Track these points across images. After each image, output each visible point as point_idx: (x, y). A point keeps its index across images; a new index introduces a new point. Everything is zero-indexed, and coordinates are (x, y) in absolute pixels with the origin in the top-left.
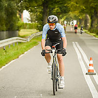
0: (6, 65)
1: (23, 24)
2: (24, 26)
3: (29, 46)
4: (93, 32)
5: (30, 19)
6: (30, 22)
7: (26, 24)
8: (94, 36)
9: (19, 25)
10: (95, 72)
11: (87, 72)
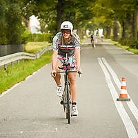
0: (9, 90)
1: (31, 35)
2: (32, 38)
3: (39, 64)
4: (125, 45)
5: (39, 28)
6: (40, 32)
7: (35, 35)
8: (127, 49)
9: (25, 36)
10: (129, 97)
11: (118, 98)
